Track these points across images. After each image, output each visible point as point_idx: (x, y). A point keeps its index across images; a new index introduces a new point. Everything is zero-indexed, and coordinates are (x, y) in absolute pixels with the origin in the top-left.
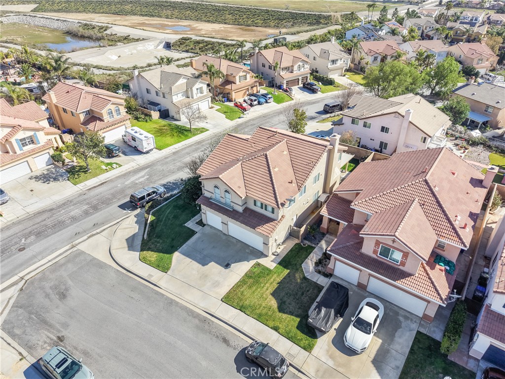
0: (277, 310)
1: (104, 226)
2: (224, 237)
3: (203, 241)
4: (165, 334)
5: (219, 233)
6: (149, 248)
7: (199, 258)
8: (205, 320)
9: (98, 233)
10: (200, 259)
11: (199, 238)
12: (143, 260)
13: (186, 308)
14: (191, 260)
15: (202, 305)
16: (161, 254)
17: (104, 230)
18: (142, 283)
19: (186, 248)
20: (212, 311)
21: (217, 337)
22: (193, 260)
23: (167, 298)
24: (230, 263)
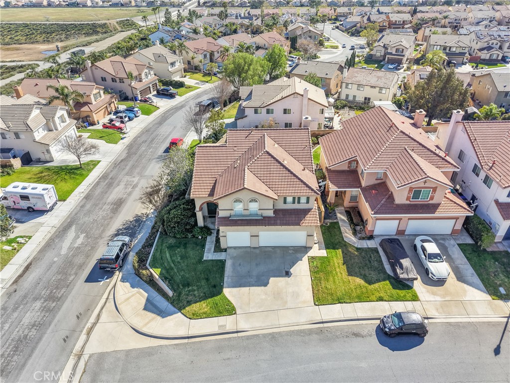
0: (367, 285)
1: (92, 312)
2: (257, 251)
3: (240, 265)
4: (303, 366)
5: (249, 250)
6: (188, 302)
7: (254, 282)
8: (321, 331)
9: (95, 324)
10: (256, 282)
11: (234, 265)
12: (195, 316)
13: (293, 331)
14: (248, 288)
15: (303, 320)
16: (210, 300)
17: (99, 316)
18: (222, 339)
19: (230, 280)
20: (319, 319)
21: (347, 337)
22: (249, 286)
23: (264, 336)
24: (287, 270)
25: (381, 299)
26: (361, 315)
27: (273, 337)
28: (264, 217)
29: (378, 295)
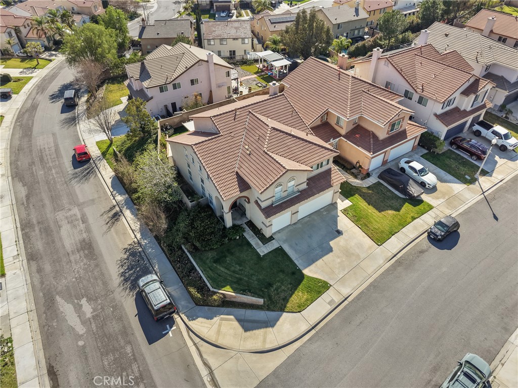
8: (399, 262)
9: (211, 373)
12: (300, 308)
16: (300, 287)
17: (206, 364)
19: (300, 261)
20: (390, 255)
22: (321, 258)
24: (336, 229)
25: (414, 219)
26: (413, 236)
27: (374, 286)
28: (300, 192)
29: (409, 216)
